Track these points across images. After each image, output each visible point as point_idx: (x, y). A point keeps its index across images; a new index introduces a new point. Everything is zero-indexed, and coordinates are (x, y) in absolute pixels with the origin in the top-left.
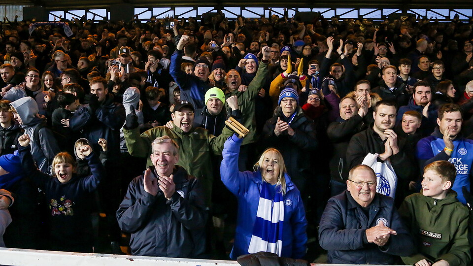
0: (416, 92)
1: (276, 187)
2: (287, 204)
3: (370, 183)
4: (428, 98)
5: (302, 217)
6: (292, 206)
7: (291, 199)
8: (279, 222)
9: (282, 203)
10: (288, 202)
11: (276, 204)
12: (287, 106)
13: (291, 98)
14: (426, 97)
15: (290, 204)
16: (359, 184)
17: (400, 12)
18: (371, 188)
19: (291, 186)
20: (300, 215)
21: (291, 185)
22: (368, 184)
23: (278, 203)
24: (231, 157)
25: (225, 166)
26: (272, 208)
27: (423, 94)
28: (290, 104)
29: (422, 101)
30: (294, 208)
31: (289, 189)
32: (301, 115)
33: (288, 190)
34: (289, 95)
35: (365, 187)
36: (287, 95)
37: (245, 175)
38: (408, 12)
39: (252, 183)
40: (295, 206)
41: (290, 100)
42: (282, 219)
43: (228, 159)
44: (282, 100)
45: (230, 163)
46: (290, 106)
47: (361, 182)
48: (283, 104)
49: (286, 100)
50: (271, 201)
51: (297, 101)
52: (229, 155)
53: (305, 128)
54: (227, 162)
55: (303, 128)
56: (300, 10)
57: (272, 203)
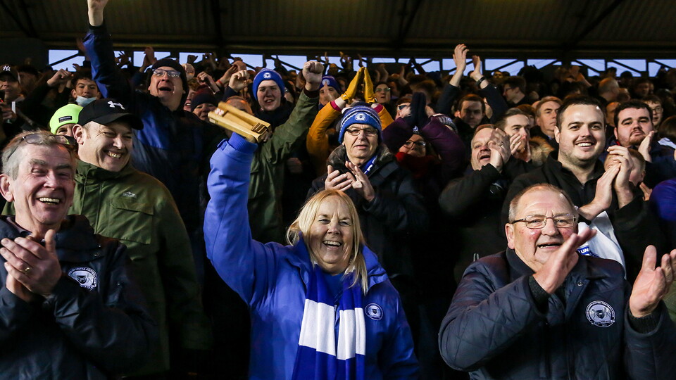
0: (620, 122)
1: (342, 279)
2: (372, 314)
3: (561, 221)
4: (644, 130)
5: (407, 350)
6: (382, 320)
7: (380, 305)
8: (355, 358)
9: (359, 311)
10: (375, 310)
11: (345, 314)
12: (358, 142)
13: (367, 126)
14: (639, 128)
15: (377, 315)
16: (534, 225)
17: (559, 63)
18: (563, 230)
19: (381, 275)
20: (402, 344)
21: (379, 271)
22: (555, 221)
23: (351, 311)
24: (228, 192)
25: (216, 218)
26: (337, 324)
27: (635, 124)
28: (365, 139)
29: (633, 137)
30: (388, 324)
31: (375, 280)
32: (385, 158)
33: (373, 283)
34: (363, 119)
35: (548, 228)
36: (358, 118)
37: (269, 251)
38: (573, 63)
39: (287, 266)
40: (391, 320)
41: (365, 130)
42: (361, 350)
43: (221, 197)
44: (346, 129)
45: (228, 207)
46: (363, 143)
47: (539, 219)
48: (349, 139)
49: (357, 131)
50: (332, 309)
51: (379, 133)
52: (224, 187)
53: (398, 187)
54: (221, 204)
55: (394, 187)
56: (375, 60)
57: (336, 313)
